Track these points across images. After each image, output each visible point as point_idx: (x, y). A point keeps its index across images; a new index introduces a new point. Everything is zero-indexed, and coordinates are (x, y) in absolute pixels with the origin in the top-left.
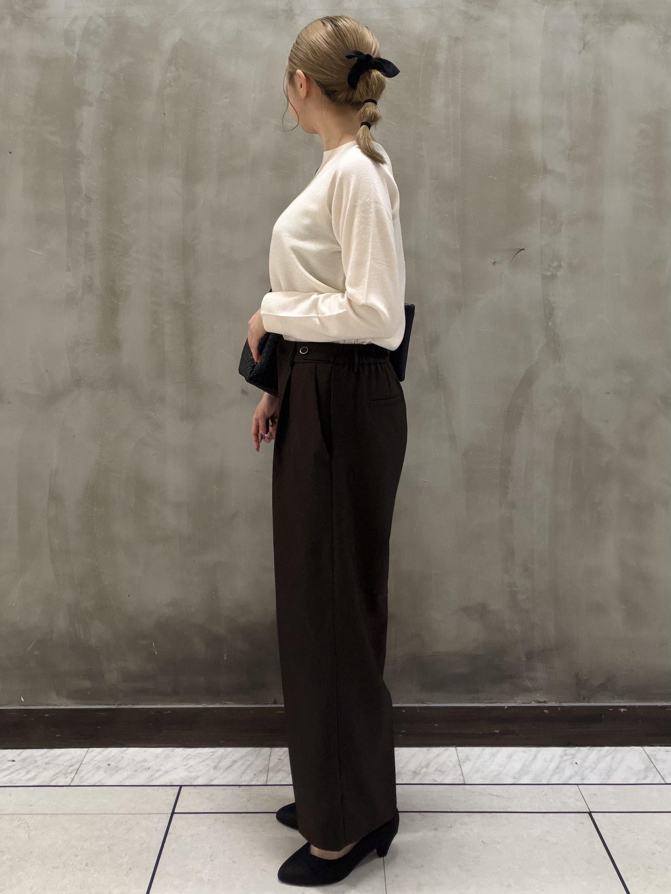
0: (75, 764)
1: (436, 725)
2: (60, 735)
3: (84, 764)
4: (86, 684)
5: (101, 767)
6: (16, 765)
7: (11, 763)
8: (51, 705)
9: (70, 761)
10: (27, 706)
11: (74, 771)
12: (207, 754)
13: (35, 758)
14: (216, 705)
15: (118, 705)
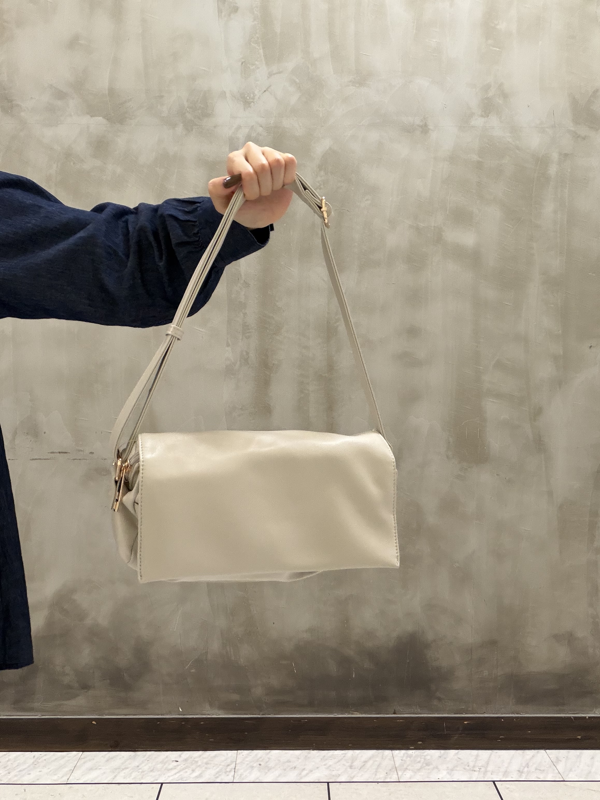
0: (231, 764)
1: (529, 732)
2: (213, 740)
3: (239, 764)
4: (235, 697)
5: (253, 767)
6: (180, 765)
7: (176, 764)
8: (206, 715)
9: (225, 762)
10: (184, 715)
11: (232, 770)
12: (340, 755)
13: (195, 758)
14: (345, 715)
15: (262, 714)
